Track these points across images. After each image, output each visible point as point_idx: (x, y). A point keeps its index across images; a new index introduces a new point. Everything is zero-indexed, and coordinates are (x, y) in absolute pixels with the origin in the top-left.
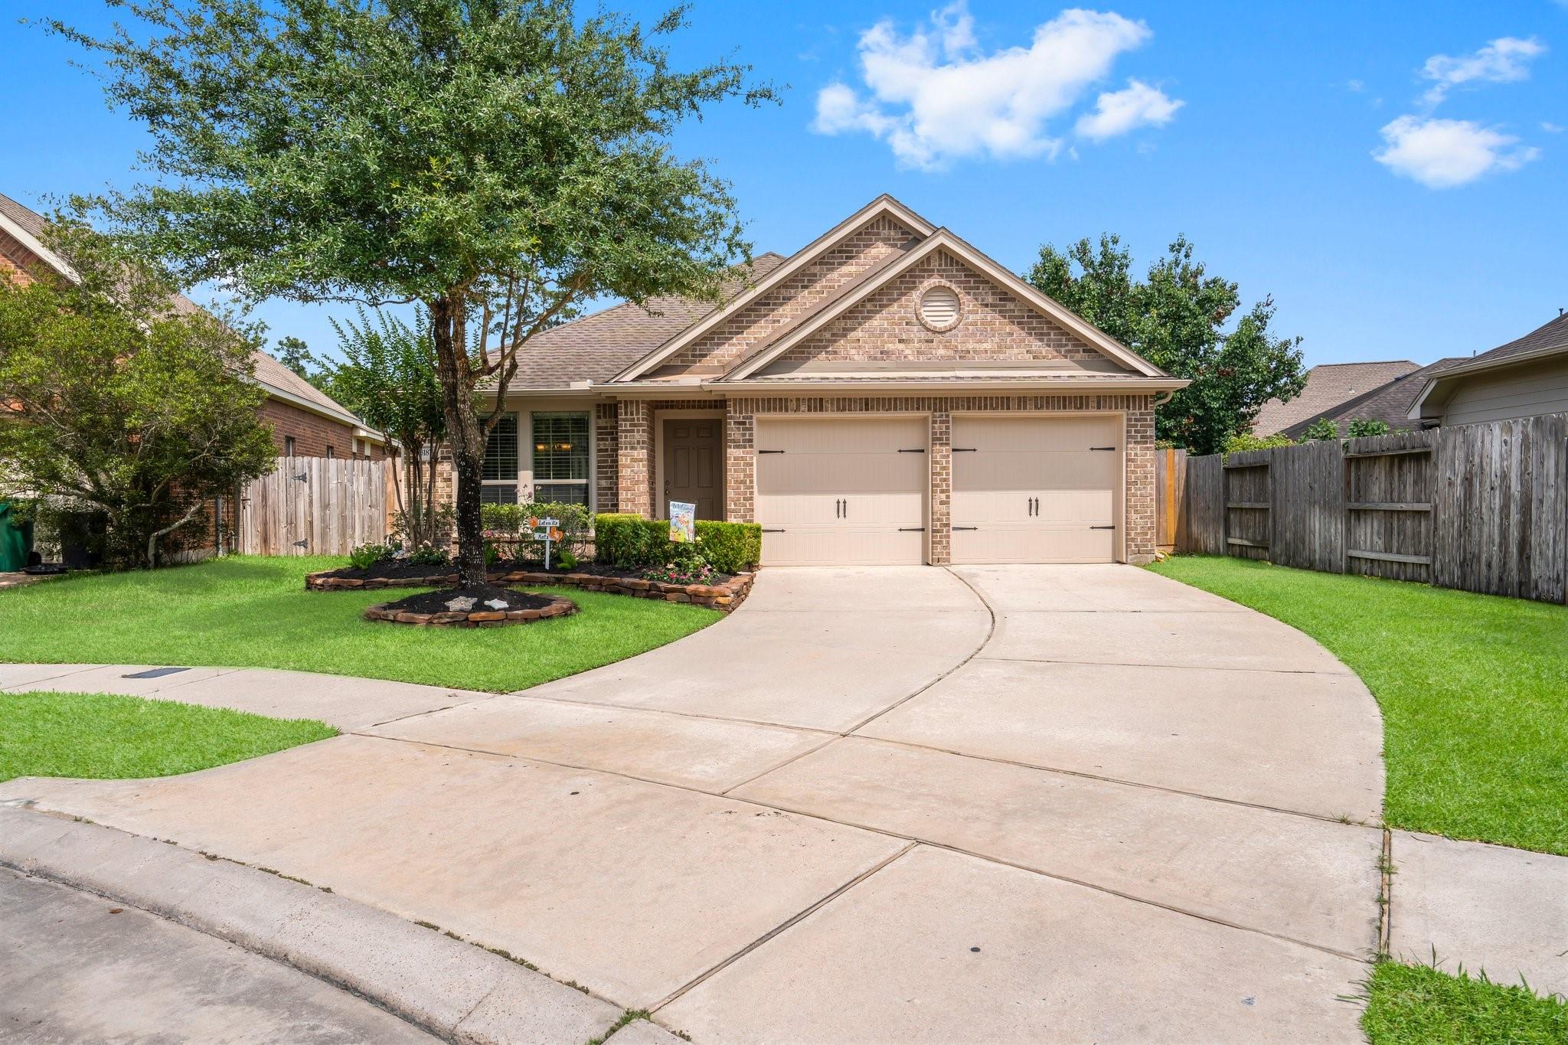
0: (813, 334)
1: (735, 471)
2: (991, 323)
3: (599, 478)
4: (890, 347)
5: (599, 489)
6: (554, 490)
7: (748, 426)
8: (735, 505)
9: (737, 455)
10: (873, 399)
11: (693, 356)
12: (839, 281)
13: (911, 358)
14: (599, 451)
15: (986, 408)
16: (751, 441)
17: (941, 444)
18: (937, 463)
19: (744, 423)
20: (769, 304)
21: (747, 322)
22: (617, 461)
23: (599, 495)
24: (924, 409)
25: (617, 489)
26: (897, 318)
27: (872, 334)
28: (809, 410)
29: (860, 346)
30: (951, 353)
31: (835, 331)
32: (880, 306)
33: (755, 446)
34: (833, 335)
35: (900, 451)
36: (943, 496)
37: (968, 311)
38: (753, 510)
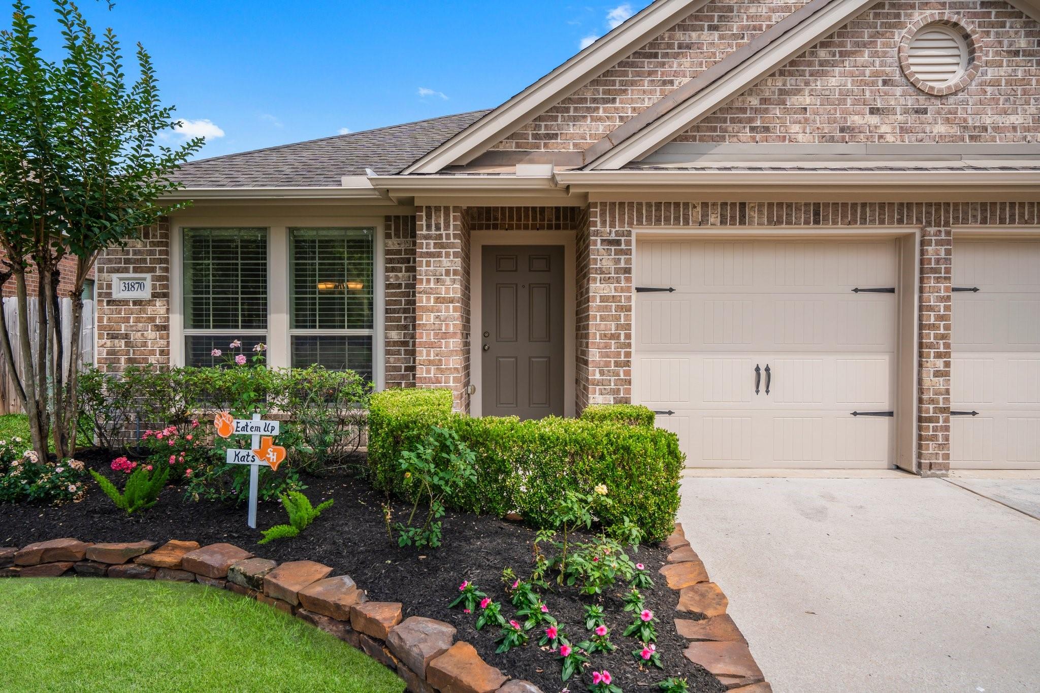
0: (730, 98)
1: (603, 319)
2: (1025, 82)
3: (387, 328)
4: (857, 120)
5: (387, 344)
6: (321, 344)
7: (623, 247)
8: (602, 373)
9: (606, 293)
10: (826, 205)
11: (536, 137)
12: (769, 18)
13: (890, 138)
14: (388, 286)
15: (1012, 221)
16: (628, 271)
17: (938, 280)
18: (930, 308)
19: (618, 242)
20: (655, 56)
21: (622, 83)
22: (414, 302)
23: (388, 352)
24: (910, 222)
25: (414, 344)
26: (868, 73)
27: (826, 100)
28: (723, 222)
29: (806, 120)
30: (955, 130)
31: (767, 94)
32: (841, 54)
33: (633, 279)
34: (764, 101)
35: (856, 290)
36: (940, 364)
37: (987, 62)
38: (629, 382)
